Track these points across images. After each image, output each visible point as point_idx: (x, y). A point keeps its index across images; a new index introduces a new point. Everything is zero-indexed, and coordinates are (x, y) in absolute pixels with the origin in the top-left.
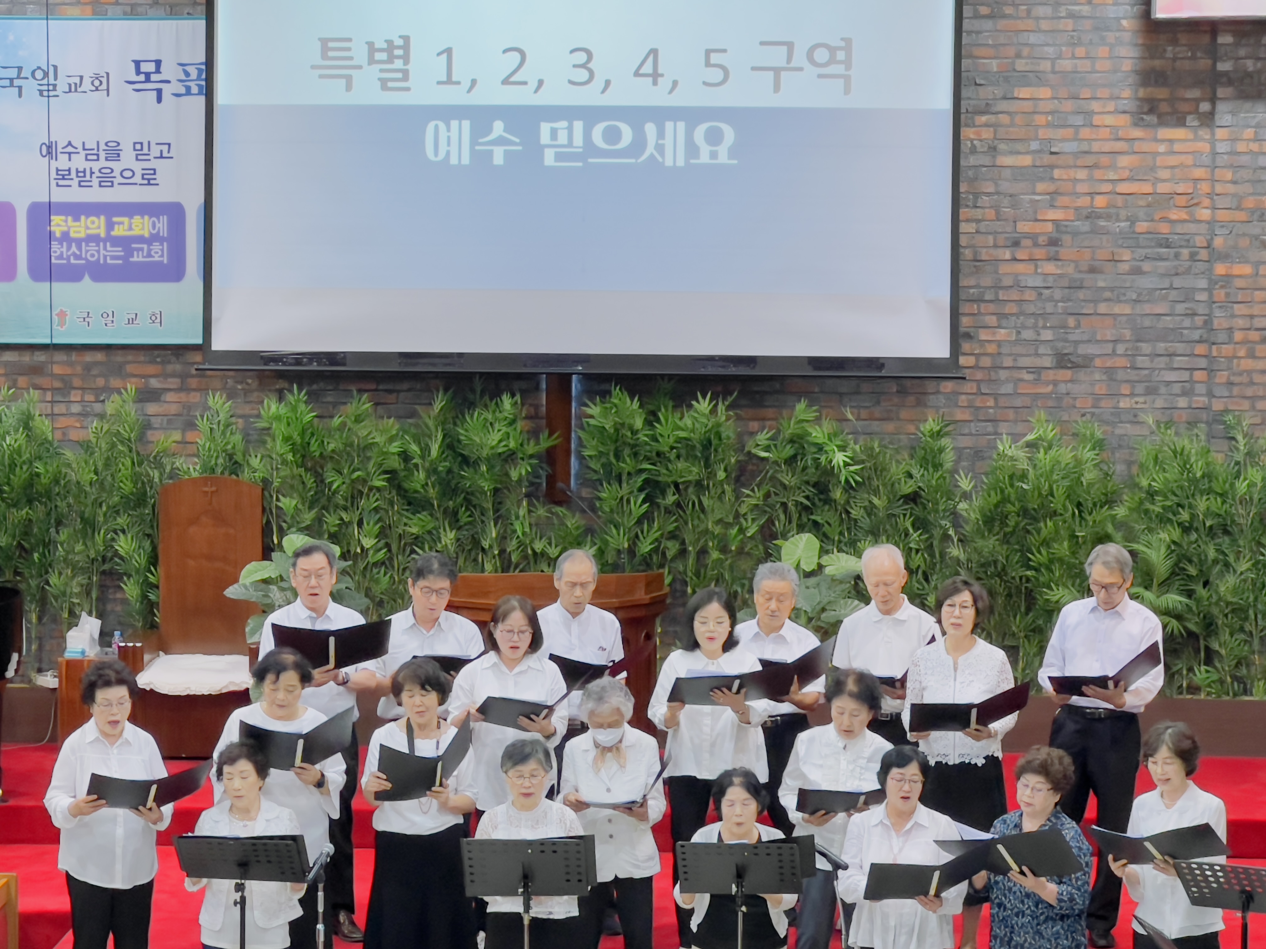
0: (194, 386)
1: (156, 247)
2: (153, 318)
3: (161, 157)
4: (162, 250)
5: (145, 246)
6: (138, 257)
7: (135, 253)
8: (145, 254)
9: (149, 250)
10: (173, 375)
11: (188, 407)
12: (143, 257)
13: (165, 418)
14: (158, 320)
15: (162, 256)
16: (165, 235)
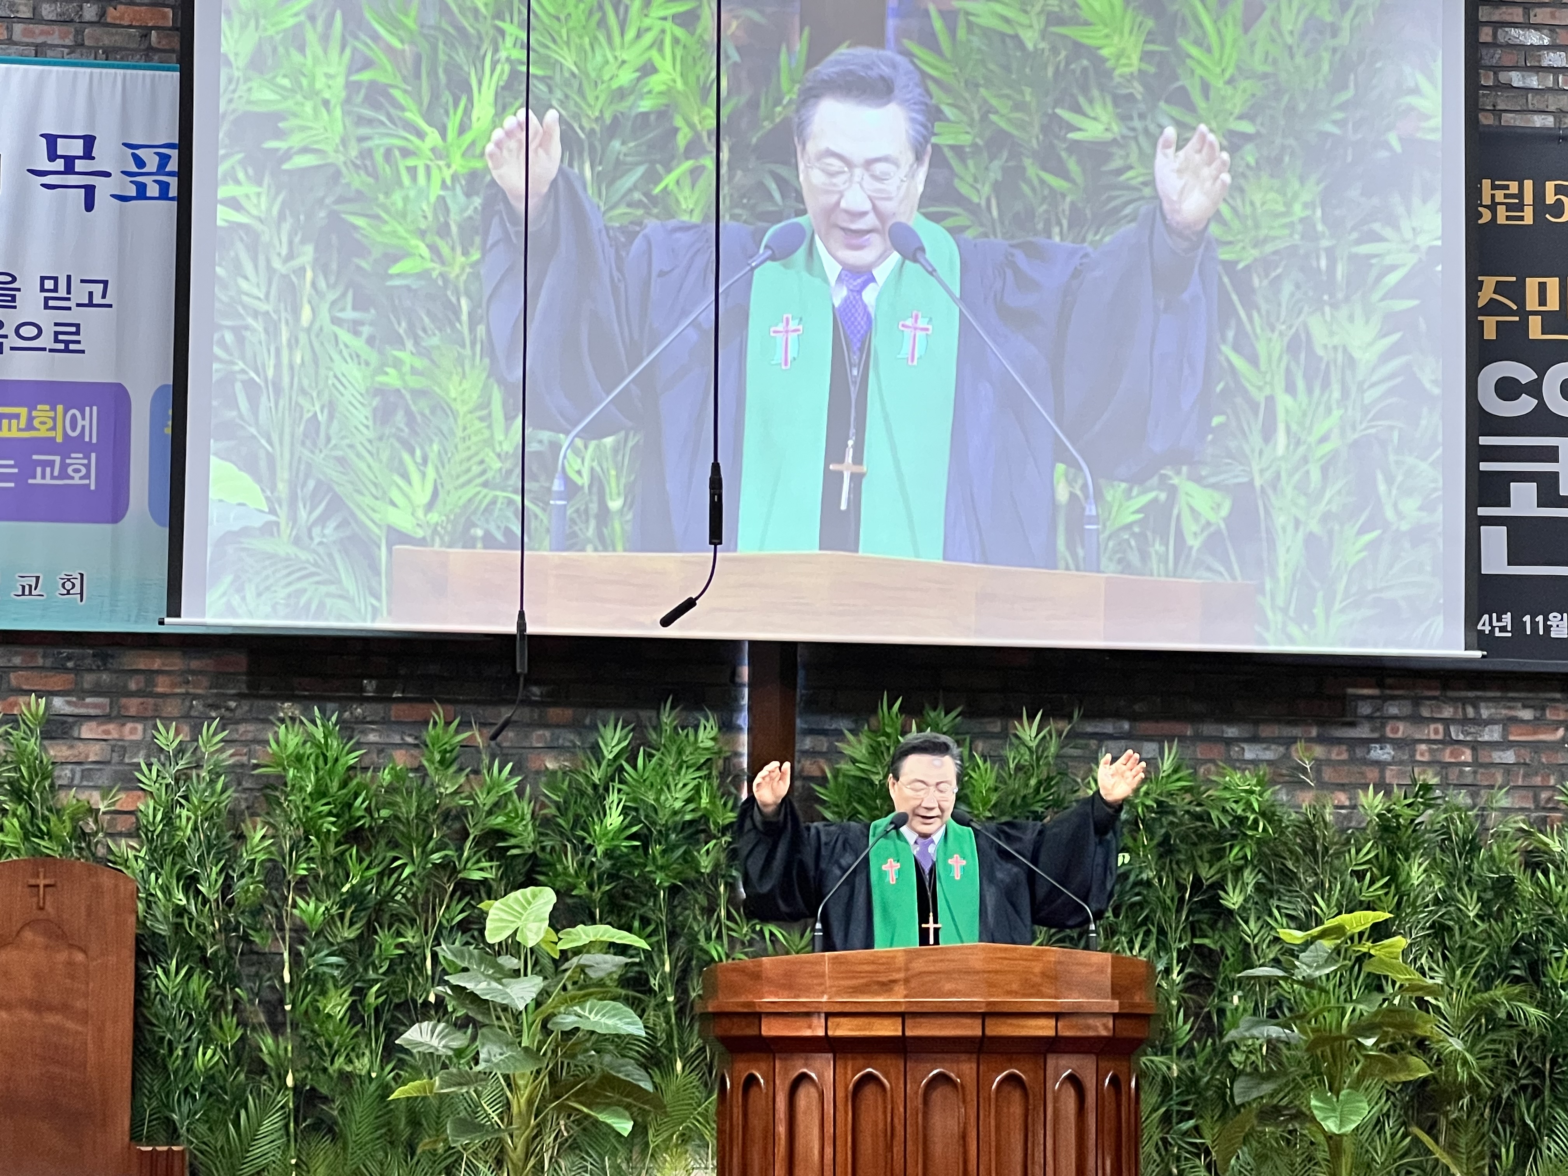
0: (133, 712)
1: (76, 460)
2: (68, 585)
3: (90, 304)
4: (88, 467)
5: (57, 459)
6: (43, 477)
7: (39, 470)
8: (56, 473)
9: (64, 466)
10: (96, 692)
11: (121, 748)
12: (53, 477)
13: (78, 769)
14: (77, 589)
15: (87, 476)
16: (94, 441)
